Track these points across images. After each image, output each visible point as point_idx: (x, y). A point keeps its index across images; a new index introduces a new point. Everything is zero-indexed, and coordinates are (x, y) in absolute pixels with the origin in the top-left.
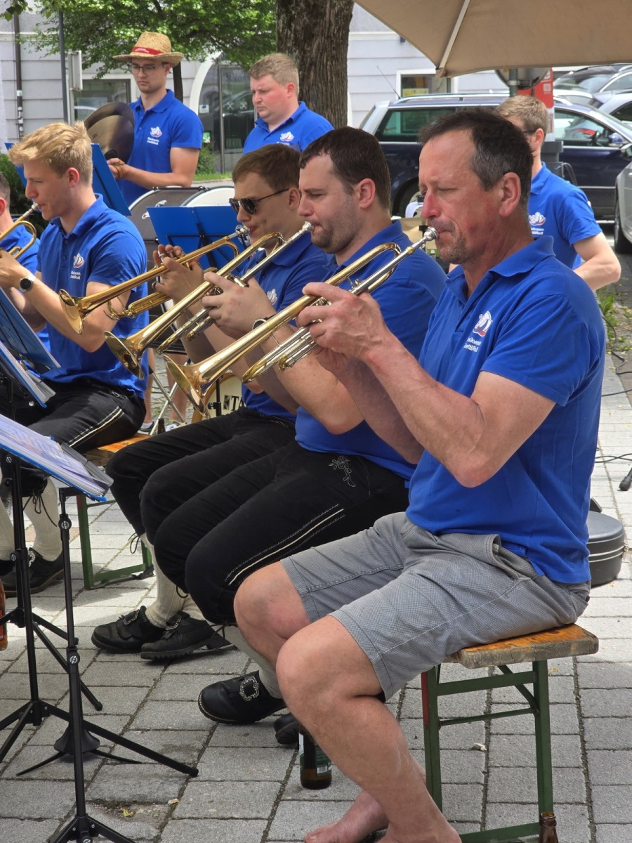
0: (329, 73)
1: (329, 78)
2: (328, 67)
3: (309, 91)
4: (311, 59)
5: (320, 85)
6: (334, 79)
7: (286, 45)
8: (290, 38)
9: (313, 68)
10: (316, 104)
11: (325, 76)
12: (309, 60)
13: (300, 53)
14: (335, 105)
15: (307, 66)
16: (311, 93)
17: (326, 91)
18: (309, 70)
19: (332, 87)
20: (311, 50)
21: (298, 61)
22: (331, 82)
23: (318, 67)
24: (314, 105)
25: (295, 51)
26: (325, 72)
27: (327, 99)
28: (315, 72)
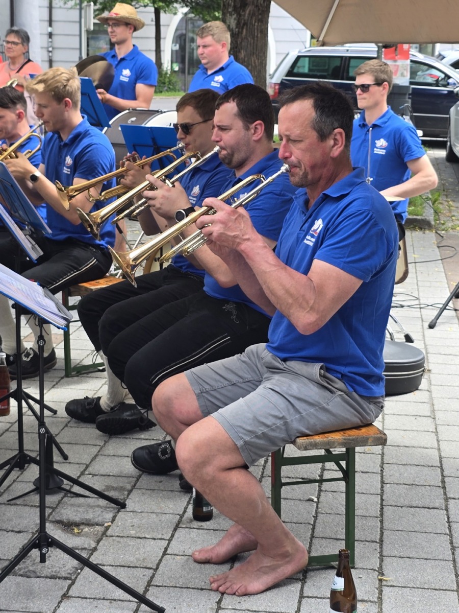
0: (256, 31)
1: (256, 34)
2: (256, 27)
3: (242, 42)
4: (244, 20)
5: (249, 39)
6: (259, 35)
7: (228, 10)
8: (231, 5)
9: (245, 27)
10: (246, 51)
11: (253, 33)
12: (243, 21)
13: (237, 16)
14: (259, 53)
15: (242, 25)
16: (243, 44)
17: (254, 43)
18: (243, 28)
19: (257, 40)
20: (244, 15)
21: (236, 21)
22: (257, 37)
23: (248, 26)
24: (245, 53)
25: (234, 15)
26: (253, 30)
27: (253, 48)
28: (247, 30)
